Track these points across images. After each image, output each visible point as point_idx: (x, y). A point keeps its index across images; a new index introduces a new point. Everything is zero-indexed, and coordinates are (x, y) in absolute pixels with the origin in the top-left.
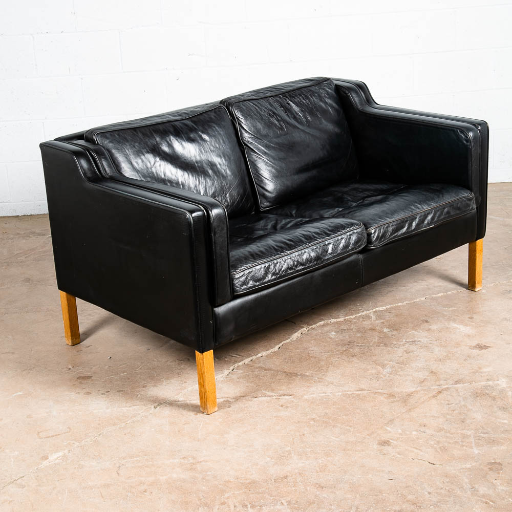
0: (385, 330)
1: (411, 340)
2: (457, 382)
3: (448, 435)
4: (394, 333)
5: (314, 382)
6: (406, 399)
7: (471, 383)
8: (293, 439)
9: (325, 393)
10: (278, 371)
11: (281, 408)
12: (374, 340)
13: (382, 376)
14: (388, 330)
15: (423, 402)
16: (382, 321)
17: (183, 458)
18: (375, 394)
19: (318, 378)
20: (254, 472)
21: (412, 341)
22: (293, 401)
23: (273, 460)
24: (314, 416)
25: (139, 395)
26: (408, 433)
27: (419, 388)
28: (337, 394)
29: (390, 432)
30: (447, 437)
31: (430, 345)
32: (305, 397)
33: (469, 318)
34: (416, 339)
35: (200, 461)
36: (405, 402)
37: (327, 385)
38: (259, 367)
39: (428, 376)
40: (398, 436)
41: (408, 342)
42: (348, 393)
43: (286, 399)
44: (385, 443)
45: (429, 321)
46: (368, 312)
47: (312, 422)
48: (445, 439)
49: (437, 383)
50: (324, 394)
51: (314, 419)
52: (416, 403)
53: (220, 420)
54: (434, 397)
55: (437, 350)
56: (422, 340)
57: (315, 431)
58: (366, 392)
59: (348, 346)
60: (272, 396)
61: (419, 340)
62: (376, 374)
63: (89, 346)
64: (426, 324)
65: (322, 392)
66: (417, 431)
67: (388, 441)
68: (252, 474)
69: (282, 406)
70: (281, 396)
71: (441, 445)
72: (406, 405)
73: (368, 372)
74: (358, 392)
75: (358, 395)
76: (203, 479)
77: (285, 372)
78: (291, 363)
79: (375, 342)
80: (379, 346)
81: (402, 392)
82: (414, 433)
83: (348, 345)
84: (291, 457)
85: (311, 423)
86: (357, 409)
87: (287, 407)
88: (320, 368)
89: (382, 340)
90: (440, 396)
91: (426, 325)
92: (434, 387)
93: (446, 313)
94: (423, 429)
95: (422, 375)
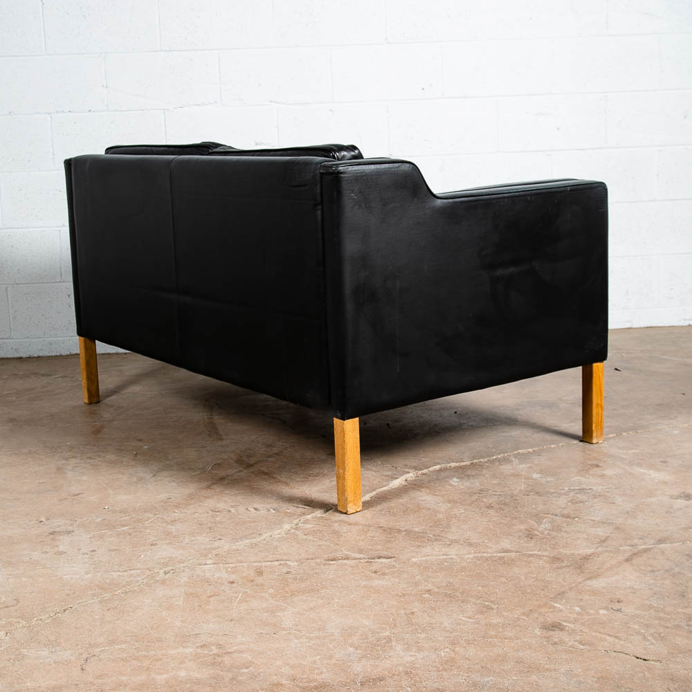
0: (535, 476)
1: (577, 488)
2: (661, 541)
3: (662, 615)
4: (548, 480)
5: (428, 540)
6: (580, 564)
7: (684, 542)
8: (394, 620)
9: (446, 555)
10: (369, 526)
11: (373, 575)
12: (519, 488)
13: (536, 533)
14: (539, 475)
15: (610, 569)
16: (529, 465)
17: (201, 647)
18: (529, 557)
19: (434, 535)
20: (325, 670)
21: (579, 489)
22: (394, 566)
23: (359, 652)
24: (430, 586)
25: (142, 556)
26: (592, 612)
27: (600, 549)
28: (467, 556)
29: (561, 611)
30: (660, 619)
31: (608, 494)
32: (414, 560)
33: (661, 462)
34: (584, 486)
35: (230, 651)
36: (580, 567)
37: (449, 545)
38: (340, 521)
39: (611, 533)
40: (575, 616)
41: (573, 490)
42: (485, 555)
43: (382, 563)
44: (556, 626)
45: (600, 465)
46: (506, 455)
47: (427, 596)
48: (657, 621)
49: (629, 542)
50: (445, 557)
51: (429, 590)
52: (598, 569)
53: (271, 591)
54: (627, 560)
55: (619, 500)
56: (594, 488)
57: (433, 609)
58: (514, 554)
59: (478, 495)
60: (360, 559)
61: (590, 487)
62: (527, 530)
63: (78, 494)
64: (596, 469)
65: (441, 553)
66: (606, 608)
67: (560, 624)
68: (322, 673)
69: (375, 572)
70: (374, 559)
71: (652, 631)
72: (582, 572)
73: (514, 527)
74: (499, 555)
75: (501, 558)
76: (233, 679)
77: (381, 527)
78: (391, 516)
79: (520, 491)
80: (528, 495)
81: (573, 554)
82: (602, 612)
83: (480, 493)
84: (391, 646)
85: (424, 596)
86: (502, 577)
87: (384, 574)
88: (436, 523)
89: (531, 488)
90: (636, 560)
91: (598, 471)
92: (624, 548)
93: (625, 457)
94: (617, 606)
95: (601, 532)
